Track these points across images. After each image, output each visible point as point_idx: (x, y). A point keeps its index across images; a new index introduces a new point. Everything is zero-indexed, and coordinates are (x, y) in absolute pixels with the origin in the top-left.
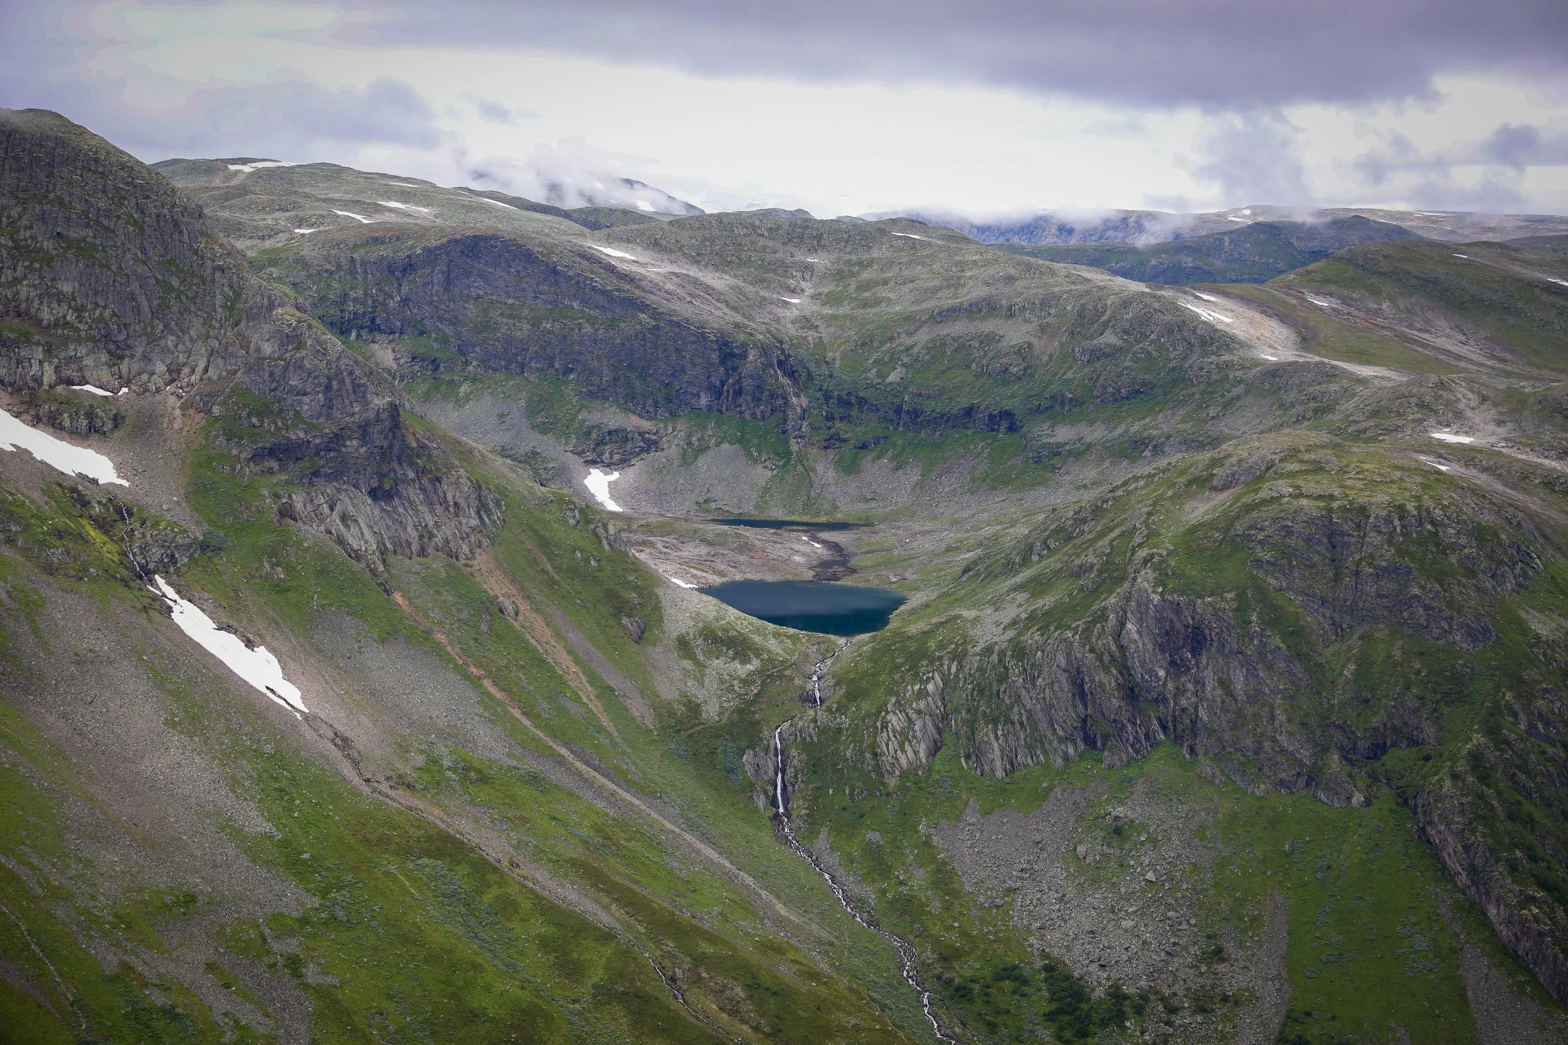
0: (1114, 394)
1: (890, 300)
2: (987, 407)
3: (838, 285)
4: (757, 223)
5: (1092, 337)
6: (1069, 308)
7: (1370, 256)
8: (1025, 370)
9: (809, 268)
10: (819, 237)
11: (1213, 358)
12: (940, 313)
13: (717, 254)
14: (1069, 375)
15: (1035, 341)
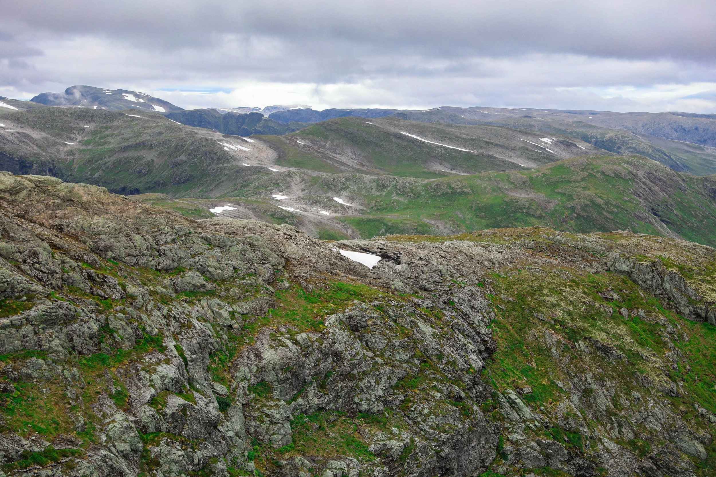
0: (178, 181)
1: (110, 142)
2: (130, 187)
3: (92, 137)
4: (66, 111)
5: (177, 157)
6: (173, 145)
7: (330, 123)
8: (148, 171)
9: (83, 130)
10: (92, 117)
11: (221, 165)
12: (124, 148)
13: (43, 124)
14: (164, 173)
15: (155, 159)
